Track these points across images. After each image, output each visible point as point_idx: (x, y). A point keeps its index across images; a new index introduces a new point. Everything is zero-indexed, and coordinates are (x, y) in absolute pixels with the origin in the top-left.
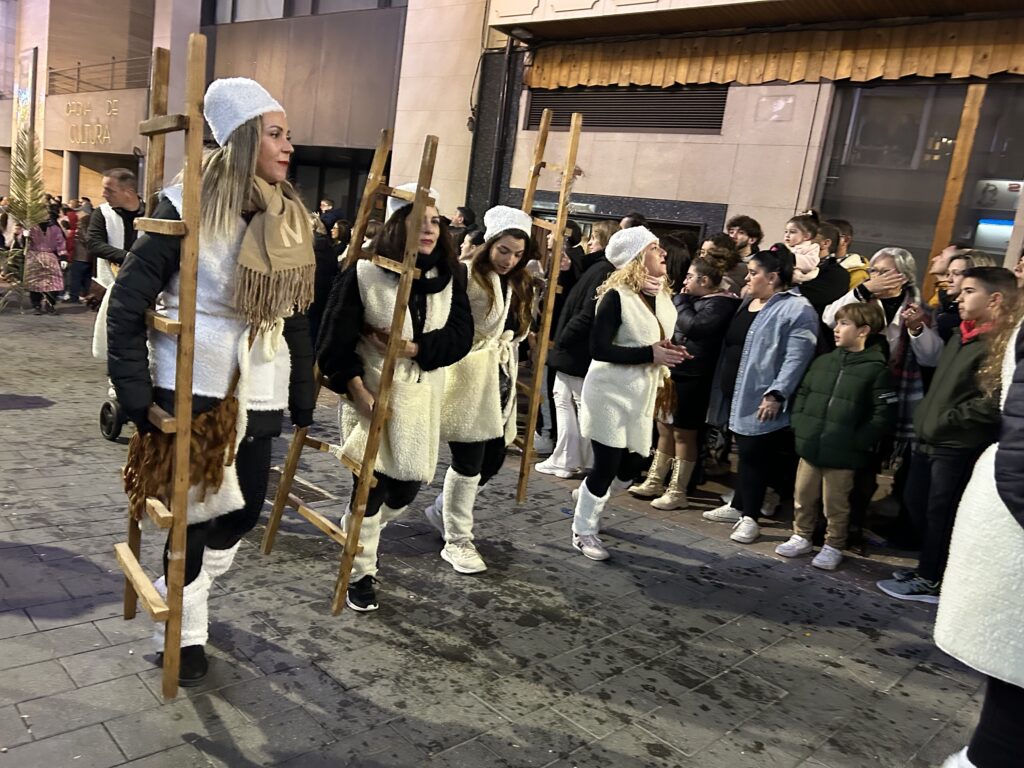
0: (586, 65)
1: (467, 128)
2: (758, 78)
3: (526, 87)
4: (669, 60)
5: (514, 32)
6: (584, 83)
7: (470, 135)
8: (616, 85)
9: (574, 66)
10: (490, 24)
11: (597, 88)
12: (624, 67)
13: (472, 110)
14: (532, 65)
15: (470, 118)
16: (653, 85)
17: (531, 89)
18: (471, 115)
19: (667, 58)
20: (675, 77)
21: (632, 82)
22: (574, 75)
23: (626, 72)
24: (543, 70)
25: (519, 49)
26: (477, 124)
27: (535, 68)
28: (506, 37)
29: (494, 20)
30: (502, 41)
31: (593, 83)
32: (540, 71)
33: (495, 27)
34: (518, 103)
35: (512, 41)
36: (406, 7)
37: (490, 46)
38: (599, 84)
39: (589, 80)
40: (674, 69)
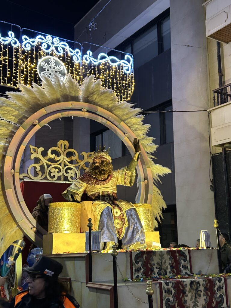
1: (210, 190)
5: (225, 146)
7: (212, 194)
10: (213, 145)
13: (211, 182)
15: (211, 186)
18: (211, 184)
25: (229, 152)
26: (215, 188)
28: (222, 148)
29: (214, 143)
30: (220, 150)
33: (215, 146)
35: (225, 149)
36: (173, 142)
37: (214, 153)
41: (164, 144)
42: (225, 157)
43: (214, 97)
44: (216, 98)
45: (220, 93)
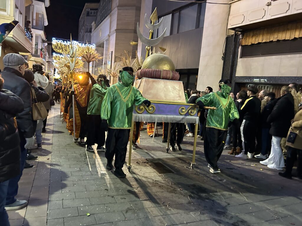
0: (261, 36)
1: (222, 60)
3: (241, 45)
4: (292, 31)
5: (236, 29)
6: (260, 41)
7: (222, 61)
8: (272, 41)
9: (257, 37)
11: (265, 43)
12: (275, 35)
13: (223, 54)
14: (243, 38)
16: (286, 39)
17: (242, 46)
18: (223, 56)
19: (291, 30)
20: (295, 36)
21: (278, 39)
22: (257, 40)
23: (276, 36)
24: (246, 39)
25: (238, 34)
26: (224, 58)
27: (244, 39)
28: (234, 31)
29: (229, 27)
30: (232, 32)
31: (264, 41)
32: (245, 40)
33: (230, 29)
34: (238, 50)
35: (236, 32)
36: (203, 27)
37: (229, 35)
38: (266, 41)
39: (262, 41)
40: (294, 33)
41: (198, 28)
42: (235, 38)
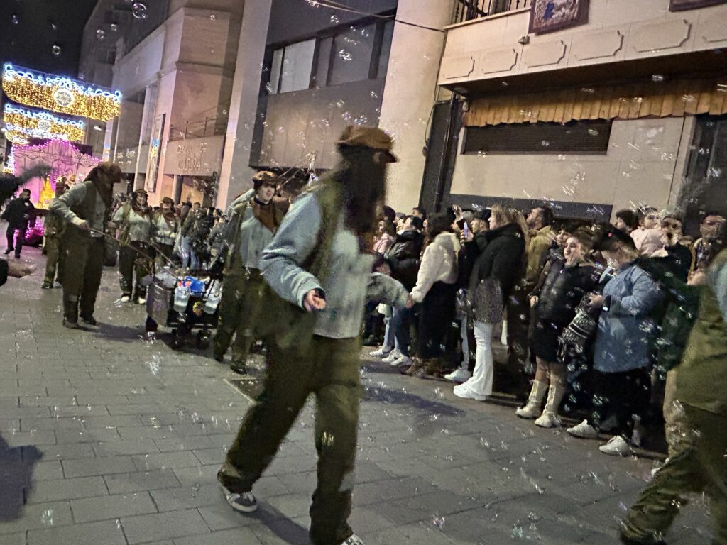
0: (506, 109)
2: (636, 114)
3: (464, 125)
4: (567, 104)
5: (456, 89)
6: (504, 121)
7: (424, 159)
8: (528, 122)
9: (498, 111)
10: (440, 84)
11: (514, 125)
12: (534, 109)
13: (426, 142)
14: (468, 111)
15: (424, 147)
16: (556, 121)
17: (466, 127)
19: (565, 103)
20: (572, 115)
21: (540, 119)
22: (497, 116)
23: (535, 113)
24: (476, 114)
25: (459, 100)
26: (428, 152)
27: (470, 113)
28: (451, 93)
29: (442, 81)
30: (448, 95)
31: (512, 121)
32: (474, 114)
33: (443, 86)
34: (458, 136)
35: (455, 95)
36: (385, 77)
37: (440, 100)
38: (516, 122)
39: (508, 120)
40: (571, 110)
41: (373, 78)
42: (453, 107)
43: (458, 9)
44: (460, 11)
45: (467, 4)
